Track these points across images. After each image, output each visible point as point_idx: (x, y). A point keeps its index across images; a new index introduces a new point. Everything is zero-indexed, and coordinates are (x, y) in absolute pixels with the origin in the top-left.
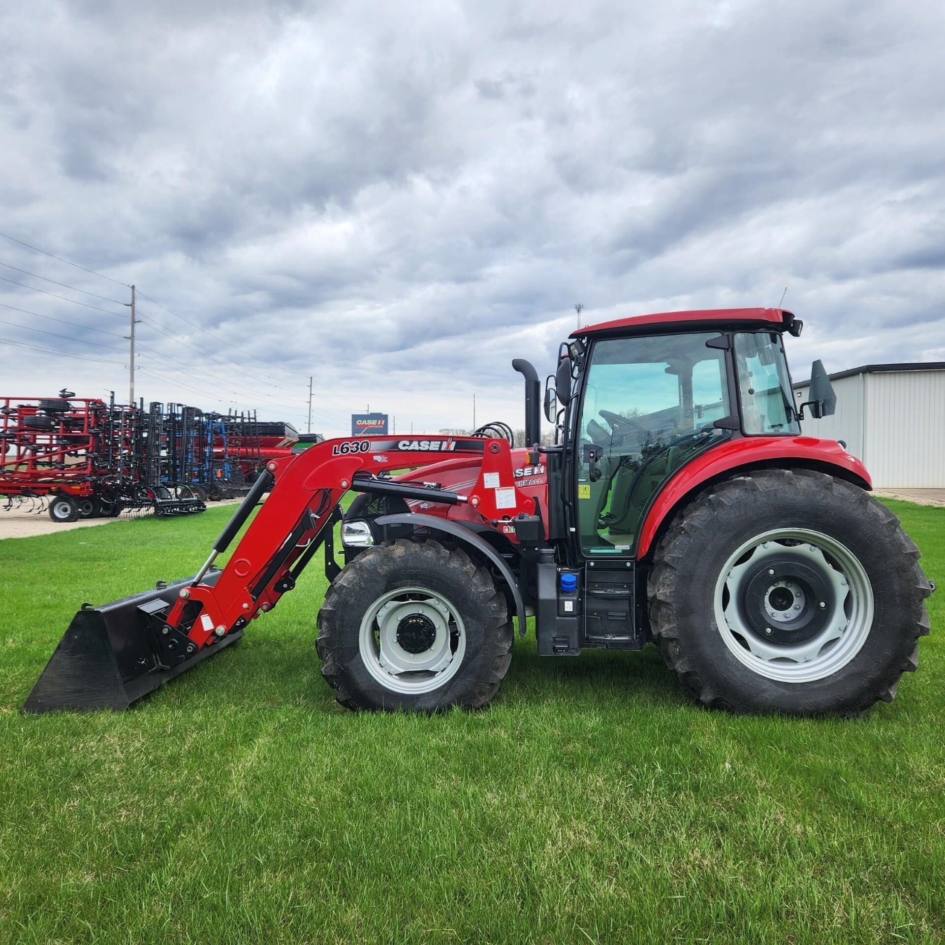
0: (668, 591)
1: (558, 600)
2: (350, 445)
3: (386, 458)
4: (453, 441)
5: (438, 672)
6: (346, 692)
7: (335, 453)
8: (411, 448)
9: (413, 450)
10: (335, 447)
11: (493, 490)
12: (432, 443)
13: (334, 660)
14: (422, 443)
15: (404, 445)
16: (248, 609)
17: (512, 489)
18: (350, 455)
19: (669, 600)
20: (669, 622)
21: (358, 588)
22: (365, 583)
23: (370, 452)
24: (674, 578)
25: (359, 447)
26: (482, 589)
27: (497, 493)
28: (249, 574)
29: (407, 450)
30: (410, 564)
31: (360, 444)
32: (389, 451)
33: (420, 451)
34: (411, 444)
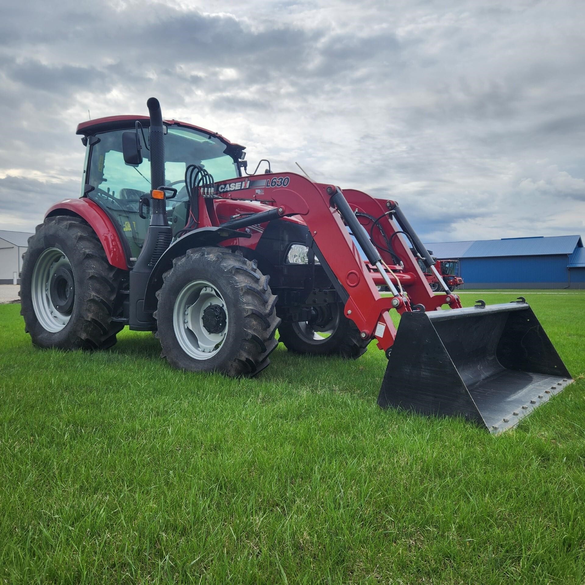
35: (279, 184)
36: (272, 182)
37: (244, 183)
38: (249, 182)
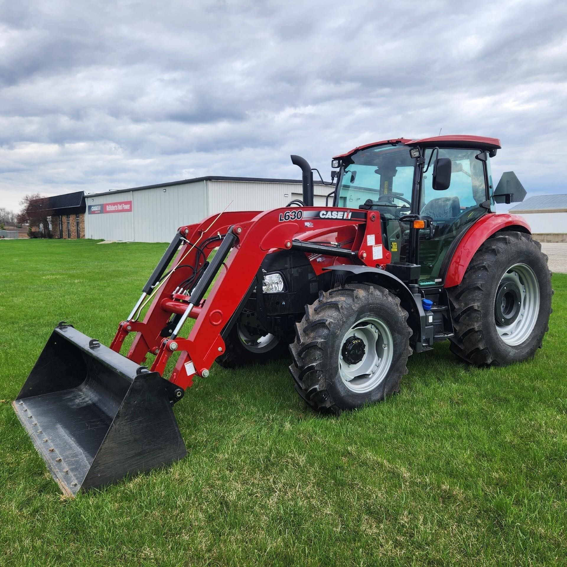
0: (479, 304)
1: (426, 315)
2: (290, 213)
3: (313, 224)
4: (350, 212)
5: (370, 374)
6: (332, 400)
7: (281, 220)
8: (327, 217)
9: (328, 218)
10: (281, 215)
11: (371, 247)
12: (339, 213)
13: (325, 379)
14: (333, 213)
15: (323, 214)
16: (222, 351)
17: (380, 246)
18: (290, 221)
19: (479, 309)
20: (477, 322)
21: (341, 322)
22: (346, 318)
23: (303, 219)
24: (482, 295)
25: (296, 215)
26: (403, 314)
27: (374, 248)
28: (222, 322)
29: (324, 218)
30: (370, 301)
31: (297, 213)
32: (314, 219)
33: (332, 219)
34: (327, 213)
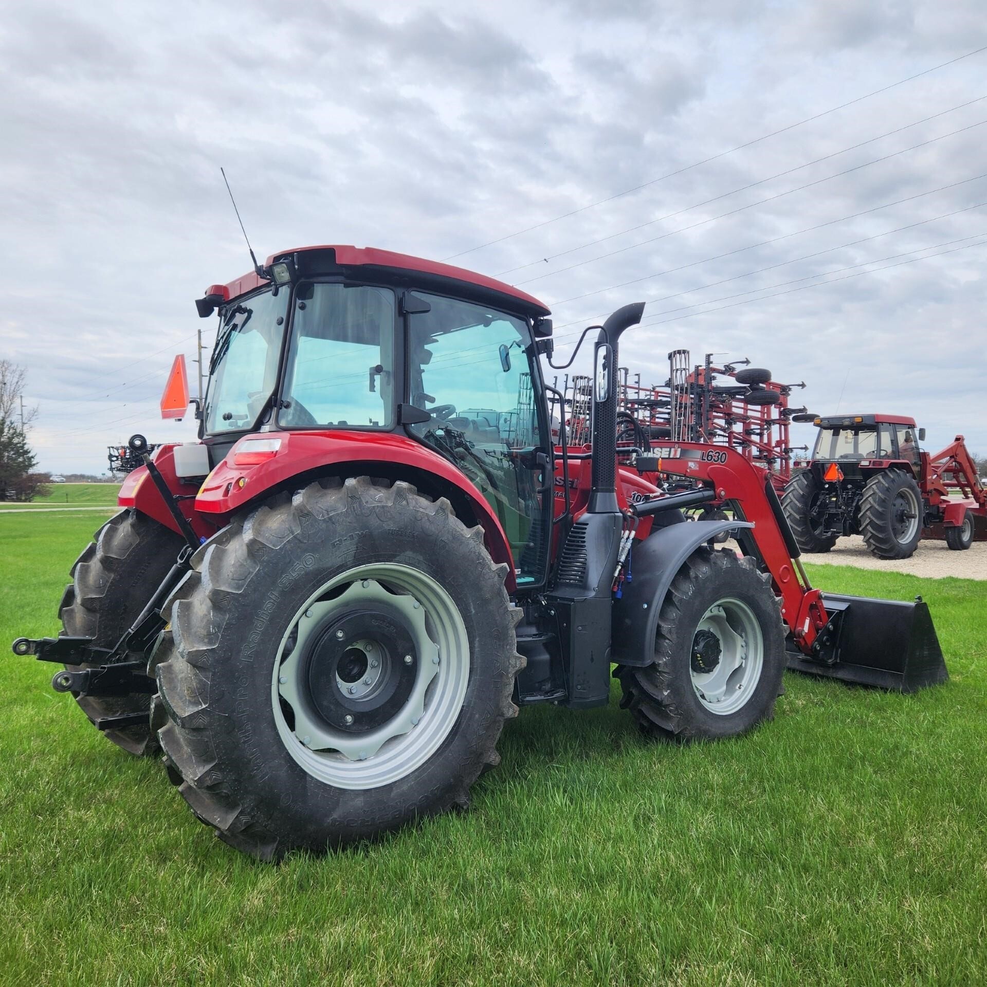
35: (716, 459)
36: (708, 456)
37: (673, 449)
38: (679, 449)
